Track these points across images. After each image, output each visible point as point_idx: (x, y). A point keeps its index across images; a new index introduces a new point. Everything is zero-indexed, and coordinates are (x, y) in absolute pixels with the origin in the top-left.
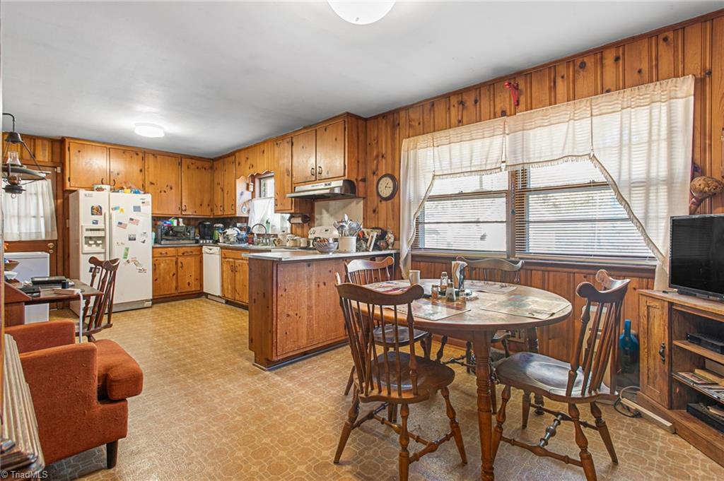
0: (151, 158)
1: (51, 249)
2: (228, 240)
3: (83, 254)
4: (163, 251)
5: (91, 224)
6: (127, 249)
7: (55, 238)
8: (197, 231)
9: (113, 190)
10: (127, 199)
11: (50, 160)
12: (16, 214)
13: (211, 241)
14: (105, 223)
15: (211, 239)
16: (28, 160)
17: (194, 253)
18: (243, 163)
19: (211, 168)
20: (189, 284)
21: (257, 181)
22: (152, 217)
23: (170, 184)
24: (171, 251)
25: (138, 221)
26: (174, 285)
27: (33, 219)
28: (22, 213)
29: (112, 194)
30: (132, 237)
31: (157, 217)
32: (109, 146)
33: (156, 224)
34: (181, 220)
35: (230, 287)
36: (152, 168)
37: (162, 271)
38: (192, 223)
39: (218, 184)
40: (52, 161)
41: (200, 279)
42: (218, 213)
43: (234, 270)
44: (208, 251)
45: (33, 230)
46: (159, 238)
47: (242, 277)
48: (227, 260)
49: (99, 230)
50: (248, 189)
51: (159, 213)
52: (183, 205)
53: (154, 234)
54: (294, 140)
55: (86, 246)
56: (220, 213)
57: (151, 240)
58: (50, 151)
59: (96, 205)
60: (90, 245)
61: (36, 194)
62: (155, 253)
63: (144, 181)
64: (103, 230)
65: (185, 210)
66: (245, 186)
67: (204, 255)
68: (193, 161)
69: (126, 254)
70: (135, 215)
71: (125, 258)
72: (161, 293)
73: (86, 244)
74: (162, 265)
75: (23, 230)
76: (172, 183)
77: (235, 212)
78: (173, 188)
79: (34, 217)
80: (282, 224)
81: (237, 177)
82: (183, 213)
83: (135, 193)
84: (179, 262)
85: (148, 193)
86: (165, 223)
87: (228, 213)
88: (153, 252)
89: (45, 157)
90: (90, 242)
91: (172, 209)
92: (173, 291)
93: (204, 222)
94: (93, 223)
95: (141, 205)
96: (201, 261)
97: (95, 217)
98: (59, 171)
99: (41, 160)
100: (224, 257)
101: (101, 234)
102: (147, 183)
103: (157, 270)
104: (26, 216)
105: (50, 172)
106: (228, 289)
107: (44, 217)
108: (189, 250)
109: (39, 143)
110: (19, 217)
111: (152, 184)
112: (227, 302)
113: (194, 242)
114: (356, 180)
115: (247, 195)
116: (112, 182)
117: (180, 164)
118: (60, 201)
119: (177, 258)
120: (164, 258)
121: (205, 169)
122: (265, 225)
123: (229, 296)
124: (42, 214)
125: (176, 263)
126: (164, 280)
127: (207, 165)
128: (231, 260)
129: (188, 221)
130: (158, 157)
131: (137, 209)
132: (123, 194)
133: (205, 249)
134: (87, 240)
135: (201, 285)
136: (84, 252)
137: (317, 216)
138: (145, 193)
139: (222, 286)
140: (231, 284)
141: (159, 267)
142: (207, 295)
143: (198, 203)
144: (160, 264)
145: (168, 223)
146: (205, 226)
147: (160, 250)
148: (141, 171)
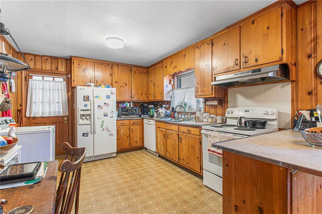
0: (116, 67)
1: (66, 121)
2: (160, 116)
3: (79, 125)
4: (122, 122)
5: (83, 107)
6: (103, 122)
7: (67, 114)
8: (140, 109)
9: (96, 86)
10: (103, 91)
11: (65, 71)
12: (48, 101)
13: (148, 116)
14: (91, 106)
15: (148, 114)
16: (54, 71)
17: (139, 123)
18: (169, 66)
19: (147, 72)
20: (136, 142)
21: (176, 78)
22: (116, 102)
23: (125, 83)
24: (127, 122)
25: (109, 104)
26: (128, 142)
27: (57, 104)
28: (51, 101)
29: (95, 88)
30: (105, 114)
31: (119, 102)
32: (94, 61)
33: (118, 106)
34: (131, 103)
35: (162, 147)
36: (116, 74)
37: (122, 134)
38: (137, 104)
39: (152, 81)
40: (66, 71)
41: (142, 139)
42: (152, 99)
43: (165, 136)
44: (147, 122)
45: (57, 110)
46: (120, 114)
47: (172, 142)
48: (160, 129)
49: (87, 110)
50: (170, 83)
51: (120, 99)
52: (132, 95)
53: (117, 112)
54: (214, 41)
55: (81, 120)
56: (153, 99)
57: (116, 116)
58: (65, 65)
59: (86, 95)
60: (83, 119)
61: (58, 90)
62: (118, 123)
63: (112, 81)
64: (90, 110)
65: (134, 97)
66: (168, 81)
67: (144, 124)
68: (138, 69)
69: (102, 125)
70: (107, 101)
71: (102, 127)
72: (122, 148)
73: (80, 119)
74: (122, 130)
75: (52, 110)
76: (127, 82)
77: (163, 98)
78: (127, 84)
79: (57, 103)
80: (197, 105)
81: (164, 76)
82: (133, 99)
83: (107, 87)
84: (131, 128)
85: (114, 87)
86: (123, 105)
87: (158, 98)
88: (117, 123)
89: (62, 68)
90: (83, 118)
91: (127, 97)
92: (128, 146)
93: (144, 104)
94: (85, 106)
95: (110, 94)
96: (143, 128)
97: (86, 103)
98: (69, 77)
99: (61, 71)
100: (158, 128)
101: (89, 113)
102: (114, 82)
103: (119, 133)
104: (53, 103)
105: (65, 77)
106: (161, 148)
107: (62, 103)
108: (136, 121)
109: (60, 61)
110: (49, 103)
111: (116, 82)
112: (160, 156)
113: (138, 116)
114: (291, 63)
115: (170, 87)
116: (96, 82)
117: (131, 70)
118: (70, 94)
119: (130, 126)
120: (122, 127)
121: (144, 73)
122: (183, 106)
123: (162, 153)
124: (61, 101)
125: (129, 129)
126: (123, 140)
127: (145, 71)
128: (163, 129)
129: (135, 103)
130: (119, 66)
131: (108, 97)
132: (101, 88)
133: (145, 121)
134: (81, 116)
135: (143, 143)
136: (80, 124)
137: (230, 99)
138: (112, 88)
139: (157, 145)
140: (163, 145)
141: (120, 132)
142: (146, 149)
143: (140, 93)
144: (120, 130)
145: (124, 105)
146: (144, 107)
147: (120, 122)
148: (110, 75)
